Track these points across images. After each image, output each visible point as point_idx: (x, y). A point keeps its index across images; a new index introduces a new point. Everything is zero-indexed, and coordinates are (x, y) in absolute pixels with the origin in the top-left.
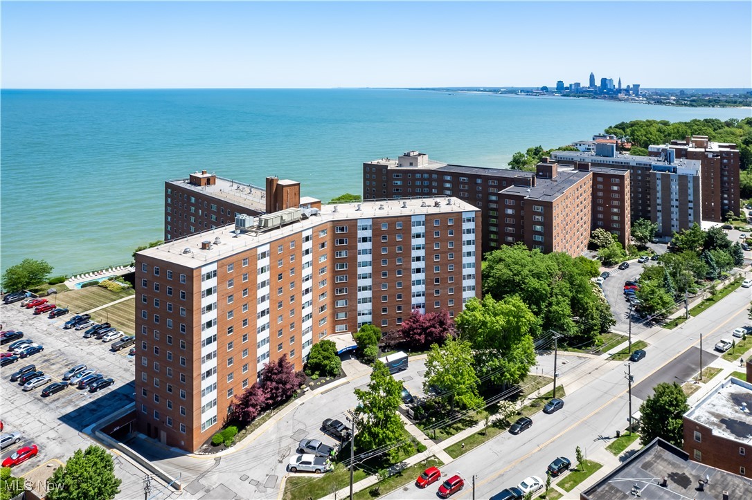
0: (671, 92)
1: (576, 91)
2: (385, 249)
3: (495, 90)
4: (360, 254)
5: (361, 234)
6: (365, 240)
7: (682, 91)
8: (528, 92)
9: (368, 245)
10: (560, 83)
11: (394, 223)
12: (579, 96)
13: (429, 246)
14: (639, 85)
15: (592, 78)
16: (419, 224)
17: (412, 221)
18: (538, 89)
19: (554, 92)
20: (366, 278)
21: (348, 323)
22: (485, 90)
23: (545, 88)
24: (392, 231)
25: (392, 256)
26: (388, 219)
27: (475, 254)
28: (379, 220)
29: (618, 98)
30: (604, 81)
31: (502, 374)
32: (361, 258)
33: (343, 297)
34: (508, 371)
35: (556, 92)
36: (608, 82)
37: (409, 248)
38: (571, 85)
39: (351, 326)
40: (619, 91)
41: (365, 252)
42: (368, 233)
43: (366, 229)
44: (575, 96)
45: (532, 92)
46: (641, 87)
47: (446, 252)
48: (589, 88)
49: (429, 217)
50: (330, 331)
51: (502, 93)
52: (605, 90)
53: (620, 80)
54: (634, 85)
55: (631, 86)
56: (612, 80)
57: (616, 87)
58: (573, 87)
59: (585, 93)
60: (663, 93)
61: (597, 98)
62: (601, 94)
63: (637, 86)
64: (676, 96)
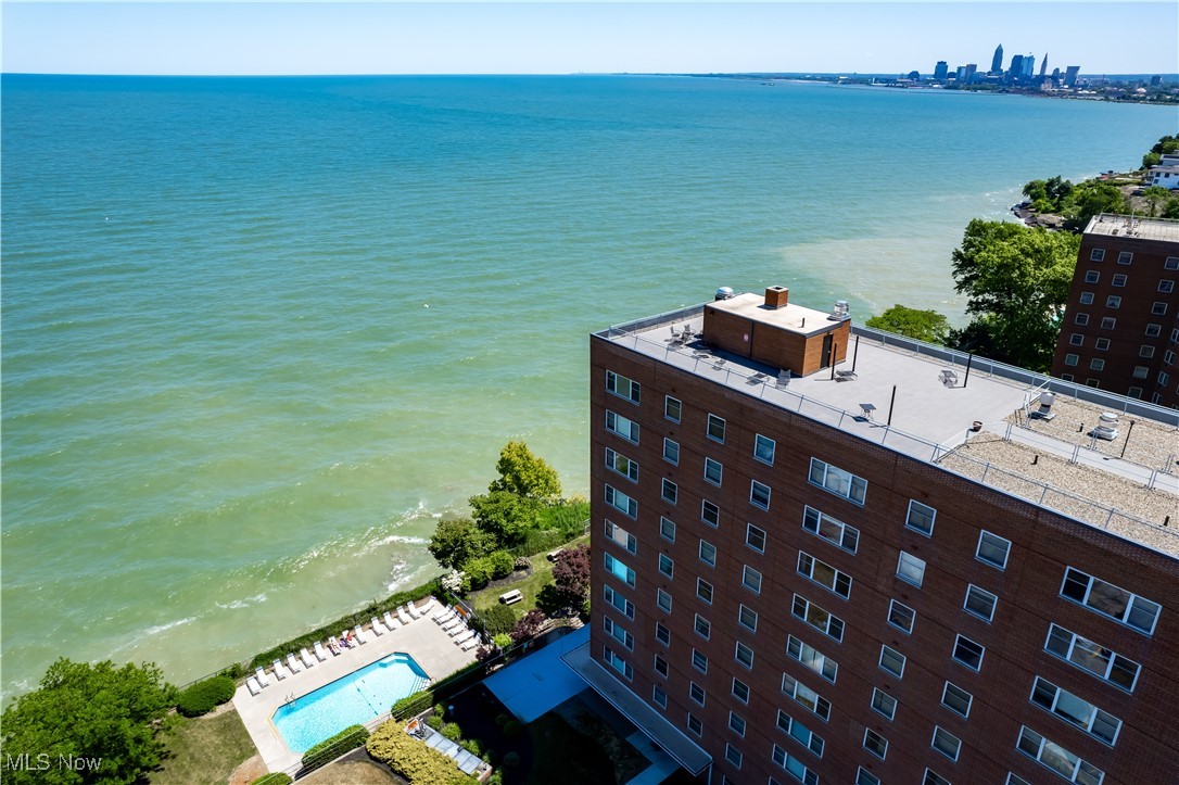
0: (1140, 80)
1: (969, 79)
3: (832, 79)
7: (1156, 79)
8: (889, 81)
10: (942, 66)
12: (975, 89)
14: (1078, 68)
15: (999, 53)
18: (902, 76)
19: (931, 81)
22: (813, 78)
23: (914, 75)
29: (1043, 92)
30: (1017, 60)
35: (934, 82)
36: (1024, 64)
38: (960, 69)
40: (1042, 78)
44: (968, 89)
45: (895, 81)
46: (1080, 73)
48: (989, 73)
51: (845, 82)
52: (1017, 79)
53: (1046, 59)
54: (1069, 68)
55: (1063, 70)
56: (1031, 59)
57: (1037, 71)
58: (963, 73)
59: (983, 85)
60: (1118, 81)
61: (1008, 92)
62: (1009, 85)
63: (1073, 70)
64: (1144, 86)
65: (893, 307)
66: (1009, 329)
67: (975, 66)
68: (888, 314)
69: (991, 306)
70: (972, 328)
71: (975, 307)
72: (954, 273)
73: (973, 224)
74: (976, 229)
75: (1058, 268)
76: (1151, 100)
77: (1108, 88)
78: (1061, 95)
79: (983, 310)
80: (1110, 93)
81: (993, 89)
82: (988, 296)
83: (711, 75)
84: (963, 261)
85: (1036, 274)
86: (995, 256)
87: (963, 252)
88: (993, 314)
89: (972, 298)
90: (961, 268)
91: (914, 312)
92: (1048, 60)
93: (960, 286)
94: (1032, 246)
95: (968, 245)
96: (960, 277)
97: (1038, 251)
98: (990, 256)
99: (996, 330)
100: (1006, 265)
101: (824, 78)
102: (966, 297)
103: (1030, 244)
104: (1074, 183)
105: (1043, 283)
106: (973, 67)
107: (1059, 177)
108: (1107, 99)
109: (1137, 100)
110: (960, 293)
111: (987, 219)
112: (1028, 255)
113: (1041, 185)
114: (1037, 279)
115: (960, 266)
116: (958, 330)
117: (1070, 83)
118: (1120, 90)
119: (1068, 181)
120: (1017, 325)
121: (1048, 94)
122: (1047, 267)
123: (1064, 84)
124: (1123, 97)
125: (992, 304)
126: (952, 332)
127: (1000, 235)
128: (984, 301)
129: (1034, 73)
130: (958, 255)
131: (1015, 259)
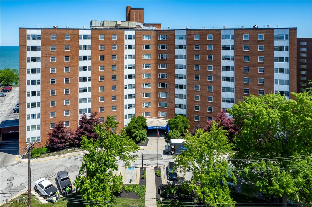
2: (197, 57)
4: (177, 58)
5: (178, 42)
6: (181, 47)
9: (183, 52)
11: (206, 35)
13: (237, 58)
16: (228, 37)
17: (222, 34)
20: (182, 78)
21: (168, 111)
24: (204, 42)
25: (203, 63)
26: (200, 31)
27: (289, 71)
28: (192, 32)
31: (270, 183)
32: (178, 62)
33: (164, 90)
34: (279, 181)
37: (218, 58)
39: (170, 114)
41: (181, 57)
42: (183, 42)
43: (182, 38)
47: (256, 66)
49: (238, 32)
50: (155, 115)
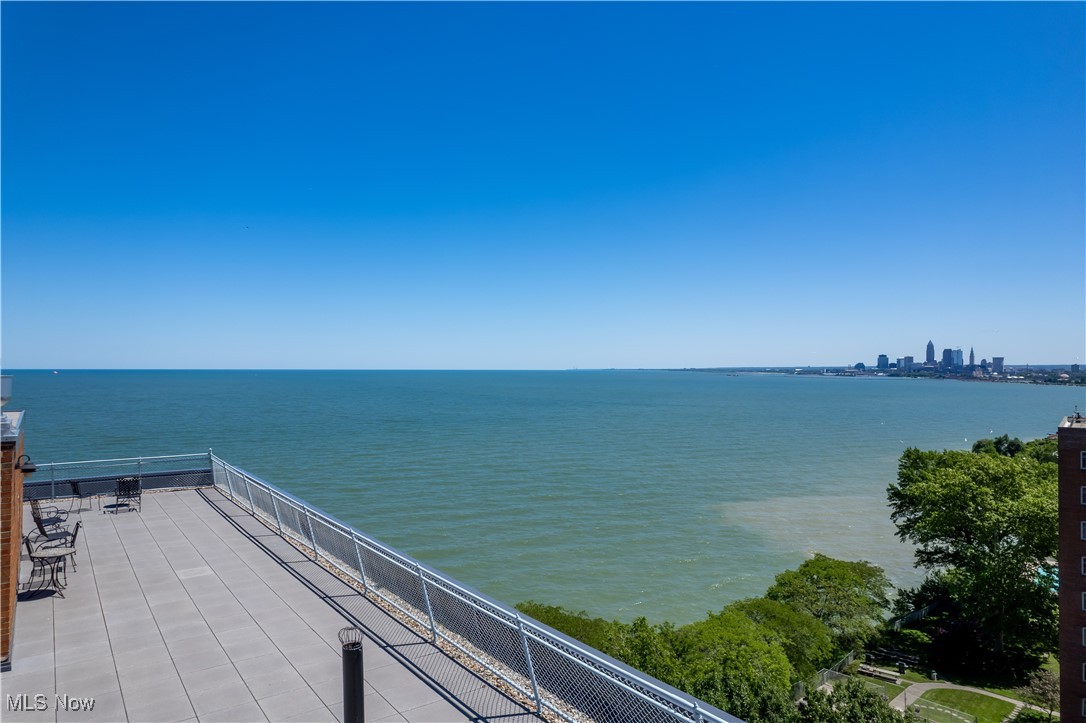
0: (1062, 369)
1: (906, 369)
7: (1075, 367)
8: (838, 371)
10: (883, 359)
12: (915, 376)
14: (1003, 359)
15: (930, 349)
18: (849, 368)
19: (875, 371)
22: (773, 370)
23: (860, 366)
29: (976, 378)
30: (947, 353)
35: (878, 372)
36: (954, 356)
38: (899, 360)
40: (972, 367)
44: (909, 376)
45: (844, 372)
46: (1005, 363)
48: (925, 364)
51: (799, 373)
52: (950, 367)
53: (972, 352)
54: (994, 359)
55: (990, 360)
56: (959, 352)
57: (966, 362)
58: (902, 364)
59: (922, 372)
60: (1042, 370)
61: (944, 378)
62: (945, 371)
63: (998, 361)
64: (1067, 373)
65: (813, 557)
66: (977, 588)
67: (912, 358)
68: (806, 565)
69: (947, 558)
70: (929, 587)
71: (926, 558)
72: (893, 515)
73: (908, 455)
74: (914, 462)
75: (1029, 498)
76: (1076, 383)
77: (1034, 374)
78: (993, 379)
79: (937, 561)
80: (1040, 378)
81: (931, 376)
82: (939, 543)
83: (685, 370)
84: (902, 500)
85: (998, 510)
86: (937, 486)
87: (900, 488)
88: (952, 567)
89: (920, 546)
90: (900, 510)
91: (841, 564)
92: (974, 352)
93: (904, 531)
94: (987, 474)
95: (906, 479)
96: (901, 521)
97: (995, 479)
98: (932, 485)
99: (959, 588)
100: (954, 498)
101: (781, 370)
102: (911, 546)
103: (982, 468)
104: (1024, 440)
105: (1011, 522)
106: (911, 359)
107: (1006, 436)
108: (1035, 382)
109: (1063, 382)
110: (903, 540)
111: (924, 449)
112: (981, 483)
113: (989, 443)
114: (1003, 515)
115: (900, 507)
116: (909, 590)
117: (995, 371)
118: (1048, 376)
119: (1016, 439)
120: (985, 581)
121: (981, 379)
122: (1012, 499)
123: (994, 371)
124: (1050, 380)
125: (949, 555)
126: (901, 593)
127: (942, 462)
128: (938, 551)
129: (965, 364)
130: (895, 494)
131: (964, 487)
